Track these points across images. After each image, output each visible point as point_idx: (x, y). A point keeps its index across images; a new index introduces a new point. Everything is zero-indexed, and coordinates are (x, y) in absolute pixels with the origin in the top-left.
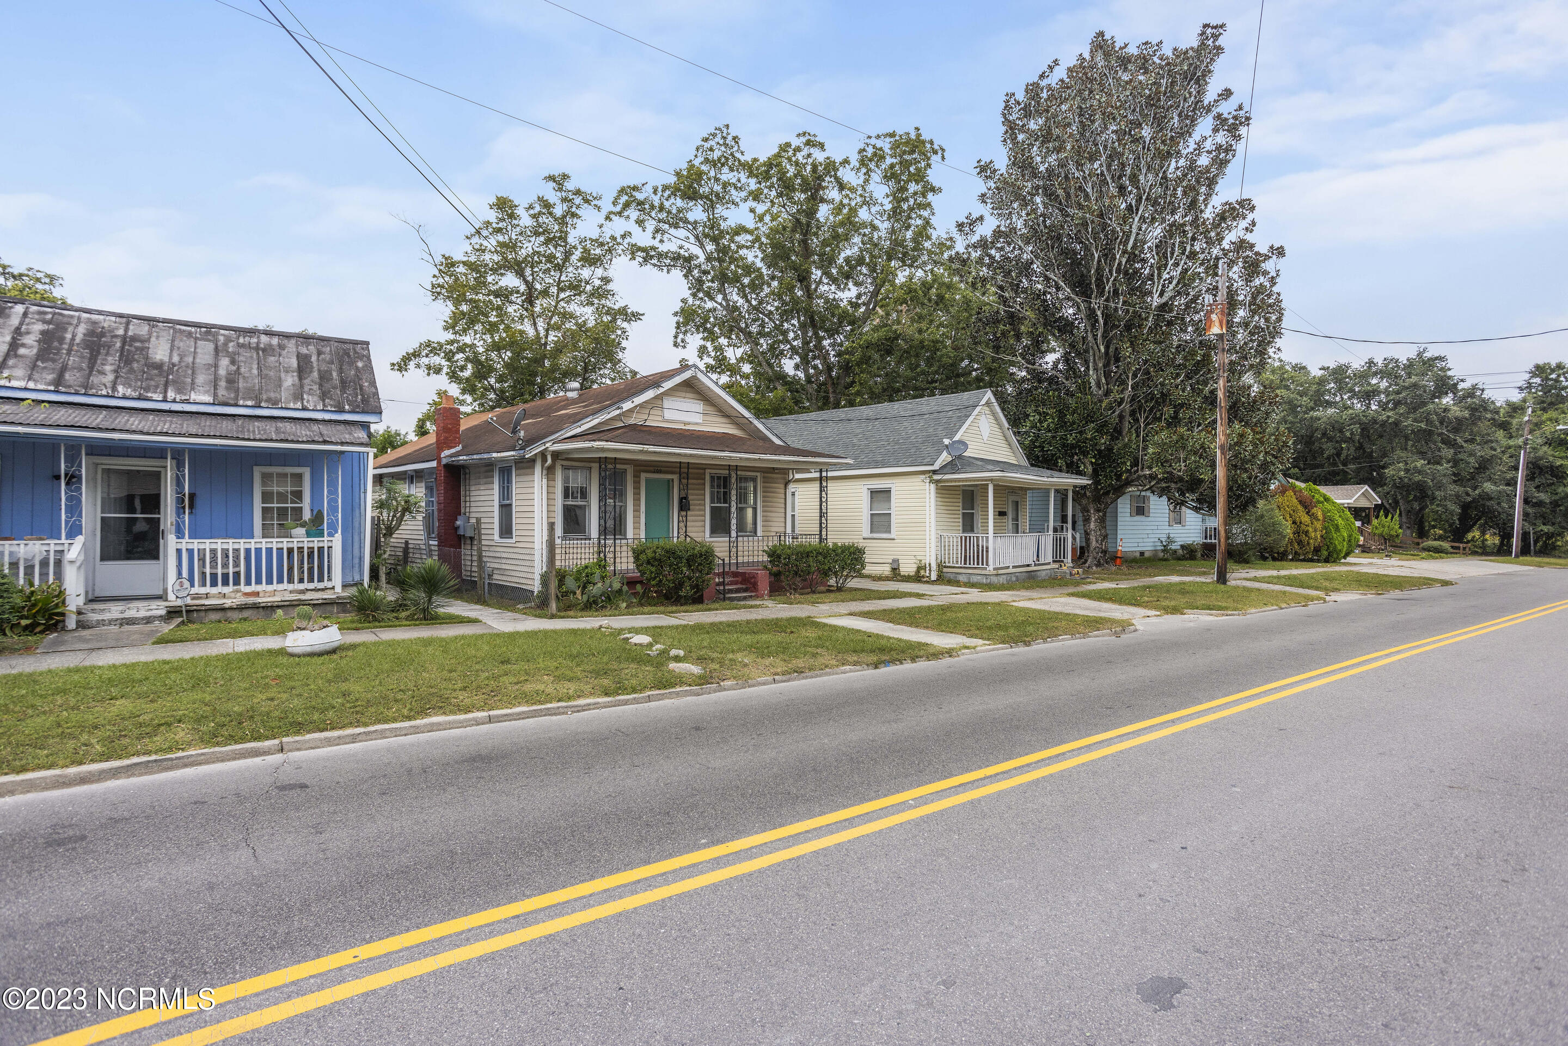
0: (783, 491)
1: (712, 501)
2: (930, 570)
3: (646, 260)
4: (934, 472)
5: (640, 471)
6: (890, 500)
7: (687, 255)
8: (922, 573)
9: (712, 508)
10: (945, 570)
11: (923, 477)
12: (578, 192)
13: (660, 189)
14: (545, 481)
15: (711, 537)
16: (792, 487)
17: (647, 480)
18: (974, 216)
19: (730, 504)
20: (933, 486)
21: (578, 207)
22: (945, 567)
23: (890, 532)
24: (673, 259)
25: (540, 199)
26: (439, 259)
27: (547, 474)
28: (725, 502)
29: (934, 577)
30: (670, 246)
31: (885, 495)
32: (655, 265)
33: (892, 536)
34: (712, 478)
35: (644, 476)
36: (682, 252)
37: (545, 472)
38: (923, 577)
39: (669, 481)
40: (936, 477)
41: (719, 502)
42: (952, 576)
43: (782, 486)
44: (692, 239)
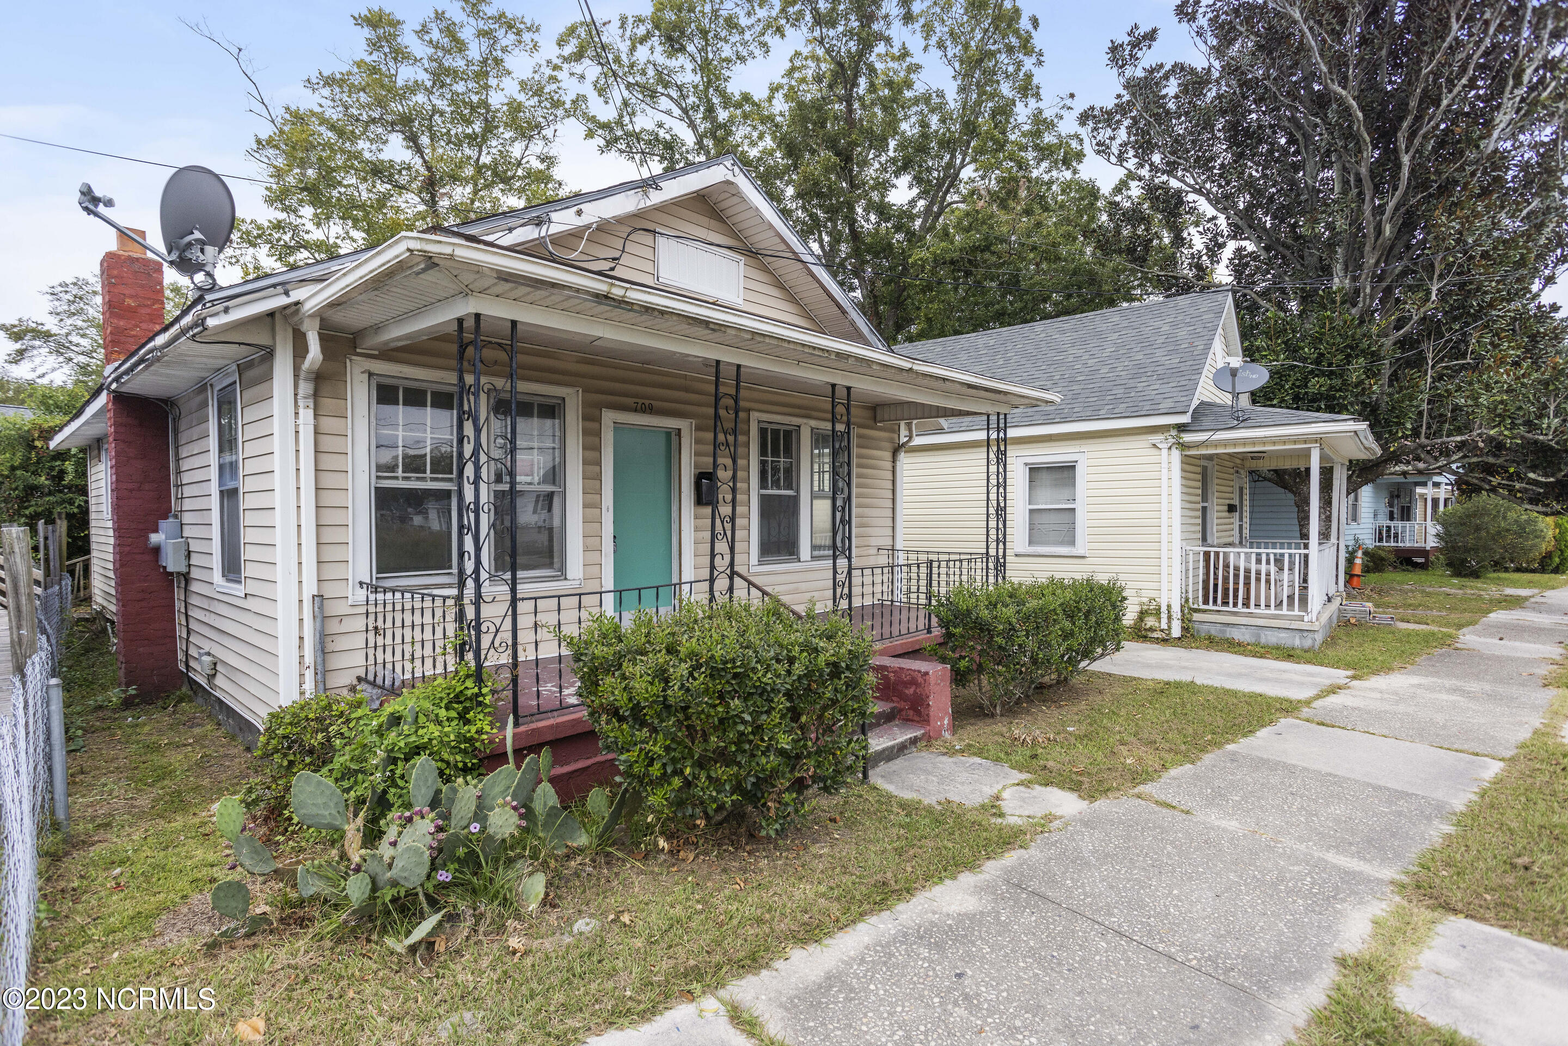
0: (889, 465)
1: (763, 484)
2: (1170, 618)
3: (610, 143)
4: (1182, 428)
5: (600, 406)
6: (1074, 485)
7: (668, 137)
8: (1150, 622)
9: (764, 500)
10: (1196, 616)
11: (1157, 438)
12: (500, 17)
13: (631, 20)
14: (306, 415)
15: (761, 563)
16: (904, 460)
17: (617, 426)
18: (1142, 31)
19: (798, 491)
20: (1176, 454)
21: (504, 50)
22: (1196, 611)
23: (1072, 543)
24: (649, 142)
25: (439, 16)
26: (278, 113)
27: (316, 395)
28: (789, 487)
29: (1176, 632)
30: (644, 121)
31: (1066, 474)
32: (621, 151)
33: (1079, 550)
34: (763, 432)
35: (609, 417)
36: (662, 133)
37: (306, 388)
38: (1151, 630)
39: (668, 434)
40: (1187, 438)
41: (776, 484)
42: (1214, 631)
43: (888, 455)
44: (677, 112)
